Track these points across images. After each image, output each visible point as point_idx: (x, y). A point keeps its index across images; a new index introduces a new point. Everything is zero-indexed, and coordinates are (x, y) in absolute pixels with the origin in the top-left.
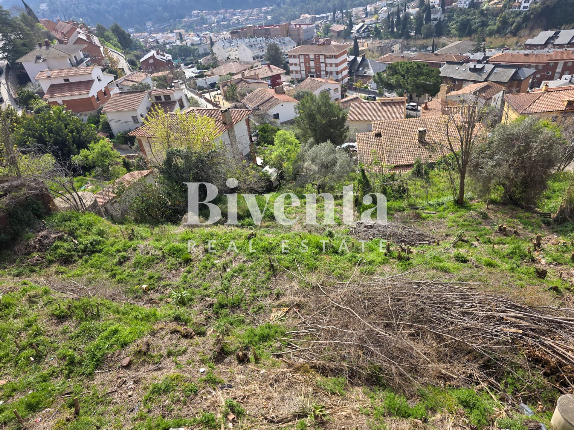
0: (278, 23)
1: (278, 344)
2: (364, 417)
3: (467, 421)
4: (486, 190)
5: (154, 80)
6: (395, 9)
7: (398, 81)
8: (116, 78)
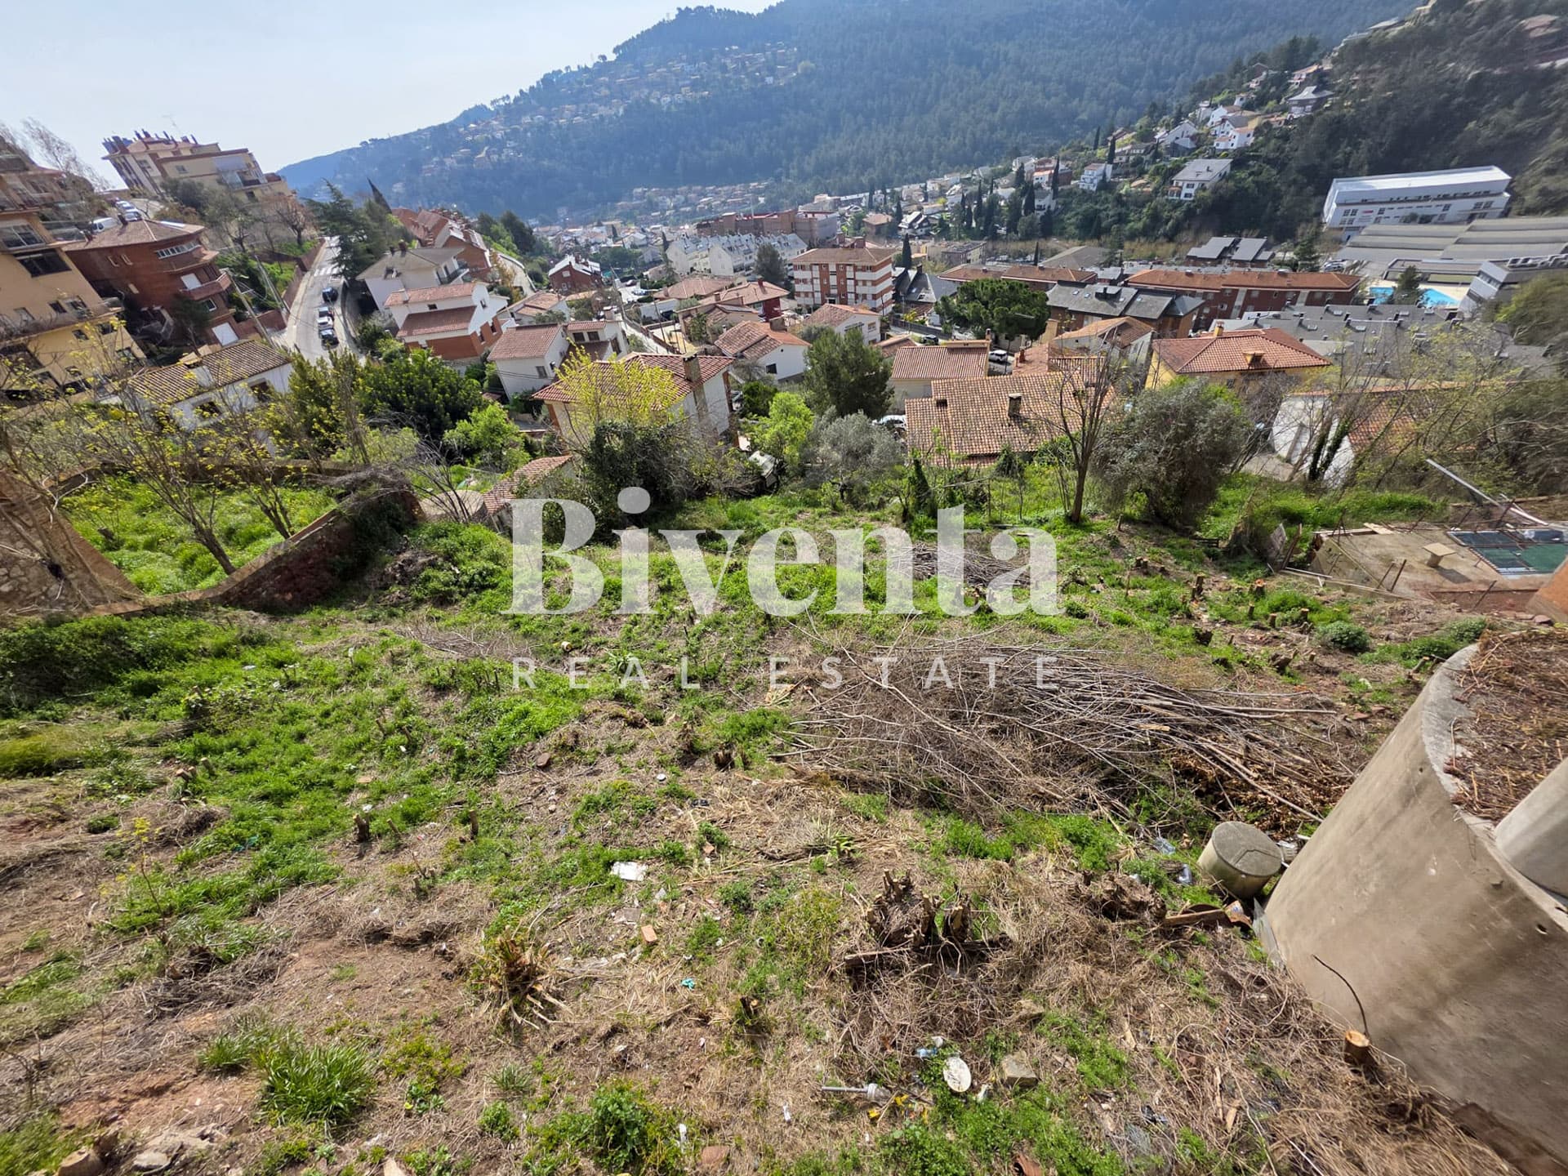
0: (776, 209)
1: (778, 741)
2: (916, 856)
3: (1076, 864)
4: (1118, 499)
5: (571, 306)
6: (975, 188)
7: (976, 312)
8: (510, 303)
